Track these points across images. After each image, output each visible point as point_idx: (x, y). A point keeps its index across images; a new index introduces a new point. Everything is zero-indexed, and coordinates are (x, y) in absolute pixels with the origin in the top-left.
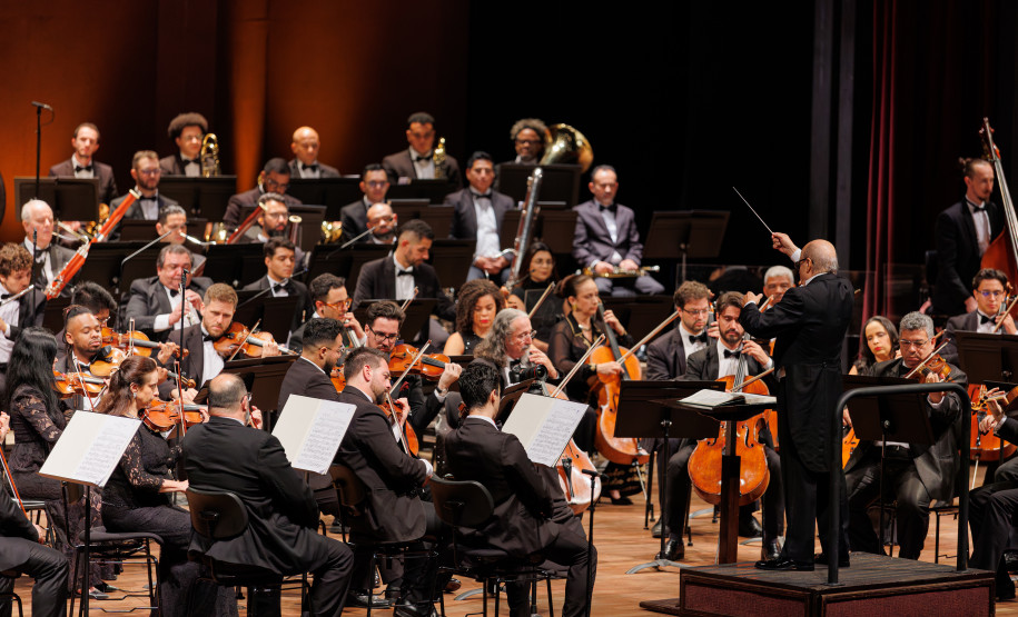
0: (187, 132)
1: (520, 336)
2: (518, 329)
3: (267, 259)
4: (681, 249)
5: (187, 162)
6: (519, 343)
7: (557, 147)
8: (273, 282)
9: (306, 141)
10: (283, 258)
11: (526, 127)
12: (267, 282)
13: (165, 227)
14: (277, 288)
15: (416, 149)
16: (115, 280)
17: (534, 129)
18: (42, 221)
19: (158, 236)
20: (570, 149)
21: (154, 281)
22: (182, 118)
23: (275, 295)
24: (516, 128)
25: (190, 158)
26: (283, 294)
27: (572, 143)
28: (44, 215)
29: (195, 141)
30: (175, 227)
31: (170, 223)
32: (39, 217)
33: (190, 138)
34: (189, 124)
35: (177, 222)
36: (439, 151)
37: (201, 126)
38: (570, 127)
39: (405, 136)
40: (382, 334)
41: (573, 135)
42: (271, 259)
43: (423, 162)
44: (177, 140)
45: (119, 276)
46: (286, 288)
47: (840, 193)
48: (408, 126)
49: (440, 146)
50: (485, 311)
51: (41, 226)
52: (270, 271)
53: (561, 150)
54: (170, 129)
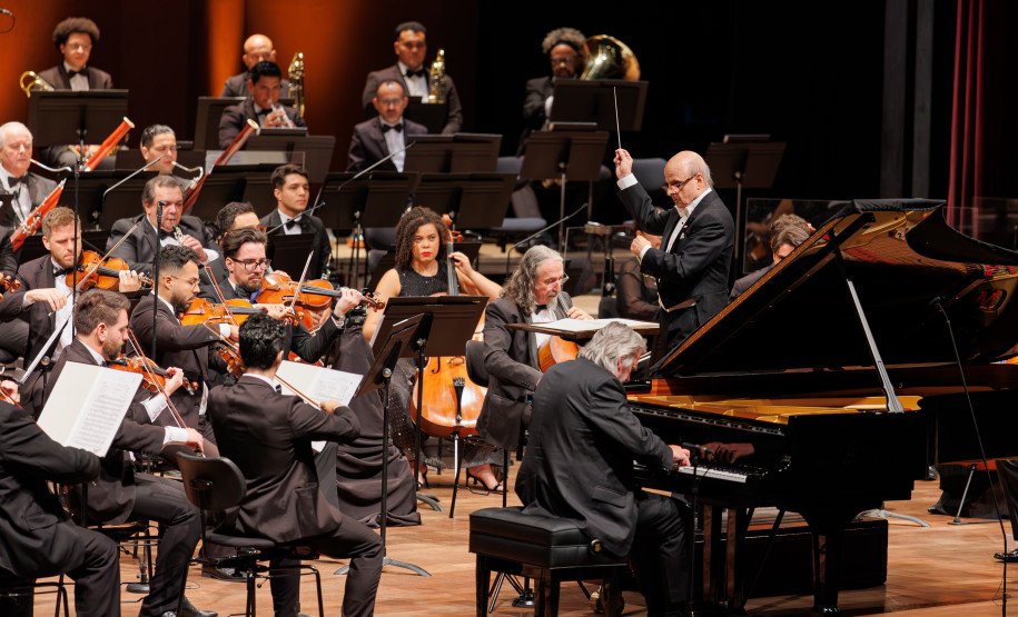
0: (73, 40)
1: (547, 282)
2: (545, 273)
3: (277, 192)
4: (736, 178)
5: (72, 74)
6: (544, 289)
7: (600, 60)
8: (284, 218)
9: (256, 51)
10: (295, 187)
11: (560, 42)
12: (278, 217)
13: (152, 150)
14: (290, 224)
15: (405, 63)
16: (95, 215)
17: (568, 43)
18: (16, 146)
19: (144, 163)
20: (614, 63)
21: (140, 220)
22: (71, 22)
23: (287, 232)
24: (549, 40)
25: (76, 69)
26: (296, 231)
27: (618, 56)
28: (19, 139)
29: (80, 50)
30: (164, 148)
31: (157, 145)
32: (13, 142)
33: (76, 46)
34: (77, 30)
35: (165, 143)
36: (438, 65)
37: (91, 35)
38: (612, 38)
39: (393, 48)
40: (251, 261)
41: (618, 49)
42: (281, 190)
43: (414, 77)
44: (62, 47)
45: (99, 210)
46: (300, 224)
47: (918, 115)
48: (396, 36)
49: (439, 59)
50: (426, 242)
51: (16, 152)
52: (280, 204)
53: (604, 63)
54: (56, 32)
